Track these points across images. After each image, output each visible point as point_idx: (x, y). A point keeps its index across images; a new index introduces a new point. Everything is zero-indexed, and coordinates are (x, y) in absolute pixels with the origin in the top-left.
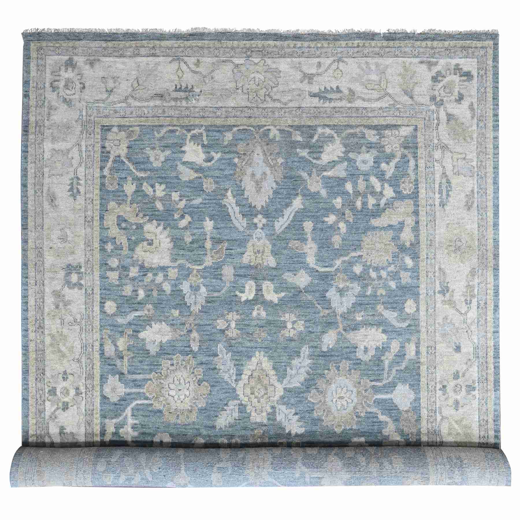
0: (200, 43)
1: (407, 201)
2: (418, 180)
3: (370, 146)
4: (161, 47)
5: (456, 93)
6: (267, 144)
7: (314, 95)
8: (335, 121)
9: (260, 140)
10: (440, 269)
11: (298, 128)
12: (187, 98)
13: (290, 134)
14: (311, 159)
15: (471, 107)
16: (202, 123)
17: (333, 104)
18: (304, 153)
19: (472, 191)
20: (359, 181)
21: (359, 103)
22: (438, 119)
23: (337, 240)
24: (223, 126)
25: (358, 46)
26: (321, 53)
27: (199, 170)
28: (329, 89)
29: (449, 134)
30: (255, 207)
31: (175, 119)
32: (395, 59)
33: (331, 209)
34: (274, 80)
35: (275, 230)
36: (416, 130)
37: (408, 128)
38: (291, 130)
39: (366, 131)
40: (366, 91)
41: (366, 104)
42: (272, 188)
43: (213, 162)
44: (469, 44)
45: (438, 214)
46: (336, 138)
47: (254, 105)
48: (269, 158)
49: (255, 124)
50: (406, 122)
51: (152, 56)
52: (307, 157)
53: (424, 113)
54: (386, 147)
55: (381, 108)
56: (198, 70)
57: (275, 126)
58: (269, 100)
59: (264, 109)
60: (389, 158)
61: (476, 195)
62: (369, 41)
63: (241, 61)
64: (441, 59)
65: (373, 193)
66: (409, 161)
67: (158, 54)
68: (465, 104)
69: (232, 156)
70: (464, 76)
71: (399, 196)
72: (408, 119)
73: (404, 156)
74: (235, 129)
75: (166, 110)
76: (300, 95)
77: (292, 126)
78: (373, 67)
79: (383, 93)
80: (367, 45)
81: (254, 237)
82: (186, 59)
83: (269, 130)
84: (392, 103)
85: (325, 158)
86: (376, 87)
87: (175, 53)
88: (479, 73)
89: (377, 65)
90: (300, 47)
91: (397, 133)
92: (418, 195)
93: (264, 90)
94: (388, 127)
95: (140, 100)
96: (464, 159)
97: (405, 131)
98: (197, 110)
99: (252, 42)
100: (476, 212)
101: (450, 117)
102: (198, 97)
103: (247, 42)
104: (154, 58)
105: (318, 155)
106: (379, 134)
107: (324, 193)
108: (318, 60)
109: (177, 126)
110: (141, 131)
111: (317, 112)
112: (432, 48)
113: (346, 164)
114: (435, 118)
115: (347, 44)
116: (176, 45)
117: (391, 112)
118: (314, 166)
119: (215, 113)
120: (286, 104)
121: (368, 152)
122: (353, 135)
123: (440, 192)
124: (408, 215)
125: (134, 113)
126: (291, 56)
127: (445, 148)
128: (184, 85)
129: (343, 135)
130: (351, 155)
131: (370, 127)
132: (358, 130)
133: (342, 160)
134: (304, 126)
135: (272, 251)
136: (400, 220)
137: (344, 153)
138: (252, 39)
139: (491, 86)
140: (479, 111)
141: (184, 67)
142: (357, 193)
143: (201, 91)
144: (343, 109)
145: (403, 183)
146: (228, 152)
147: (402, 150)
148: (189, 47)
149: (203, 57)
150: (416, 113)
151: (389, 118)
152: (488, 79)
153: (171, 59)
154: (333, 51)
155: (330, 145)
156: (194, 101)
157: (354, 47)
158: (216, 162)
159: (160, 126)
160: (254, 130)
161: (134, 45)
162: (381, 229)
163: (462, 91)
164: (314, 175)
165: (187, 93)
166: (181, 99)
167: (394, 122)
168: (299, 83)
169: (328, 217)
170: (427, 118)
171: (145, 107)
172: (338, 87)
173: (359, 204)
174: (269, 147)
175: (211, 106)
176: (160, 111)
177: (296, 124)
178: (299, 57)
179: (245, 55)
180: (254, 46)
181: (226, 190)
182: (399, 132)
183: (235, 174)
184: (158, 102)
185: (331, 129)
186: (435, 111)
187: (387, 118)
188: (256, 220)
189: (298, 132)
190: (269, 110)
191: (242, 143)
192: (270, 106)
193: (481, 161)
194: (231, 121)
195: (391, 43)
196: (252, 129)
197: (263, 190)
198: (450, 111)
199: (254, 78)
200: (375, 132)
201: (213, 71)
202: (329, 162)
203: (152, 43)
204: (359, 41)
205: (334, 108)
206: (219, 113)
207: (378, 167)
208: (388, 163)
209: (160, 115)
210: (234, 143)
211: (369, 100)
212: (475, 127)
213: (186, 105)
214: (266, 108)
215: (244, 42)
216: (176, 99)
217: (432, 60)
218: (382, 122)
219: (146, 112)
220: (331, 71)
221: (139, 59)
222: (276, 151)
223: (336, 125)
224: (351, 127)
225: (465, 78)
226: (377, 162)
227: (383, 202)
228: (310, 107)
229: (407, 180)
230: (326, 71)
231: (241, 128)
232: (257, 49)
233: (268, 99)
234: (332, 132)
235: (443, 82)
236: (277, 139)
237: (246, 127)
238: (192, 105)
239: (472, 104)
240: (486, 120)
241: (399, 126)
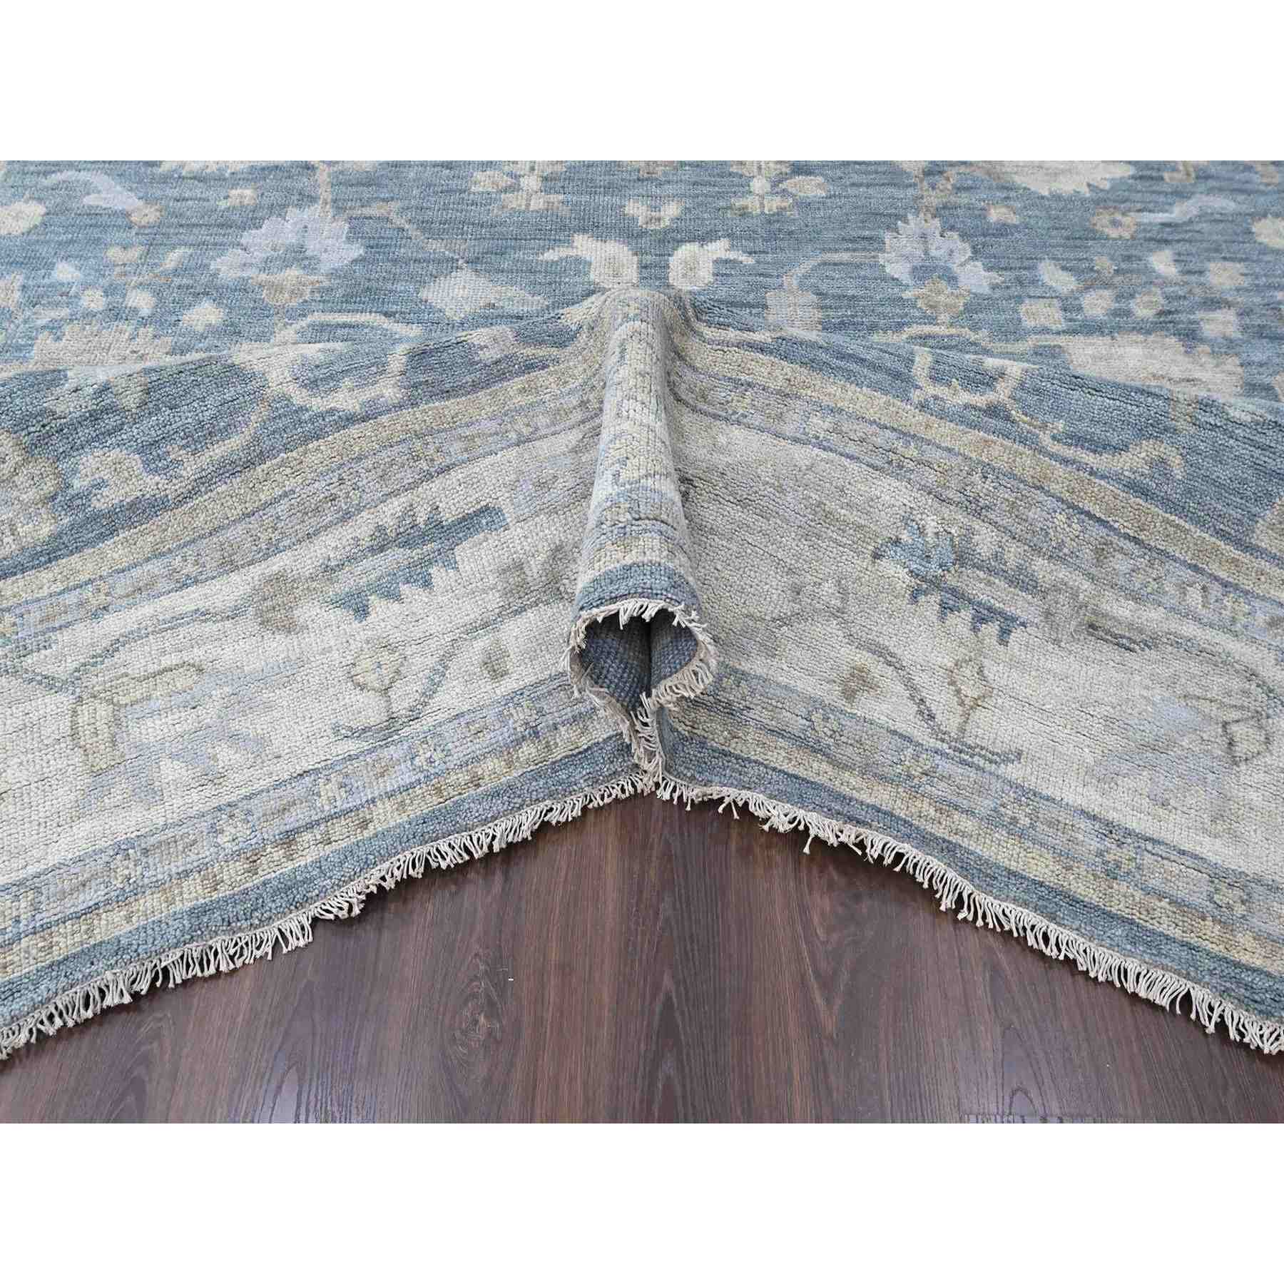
0: (817, 770)
4: (1067, 859)
12: (963, 557)
16: (920, 418)
24: (813, 364)
31: (1054, 488)
51: (1129, 833)
56: (864, 658)
67: (1084, 824)
75: (1087, 554)
82: (921, 733)
87: (982, 790)
95: (1221, 662)
98: (931, 478)
102: (905, 537)
104: (1112, 816)
109: (1052, 456)
110: (1253, 517)
116: (968, 824)
119: (836, 430)
125: (1261, 618)
128: (961, 621)
141: (941, 700)
143: (876, 556)
148: (883, 778)
149: (815, 704)
153: (1012, 771)
156: (931, 524)
159: (1145, 493)
161: (1245, 939)
165: (951, 580)
166: (994, 567)
171: (1198, 620)
175: (846, 462)
176: (1121, 564)
184: (1123, 610)
201: (783, 621)
203: (1122, 898)
206: (820, 424)
209: (1129, 546)
213: (977, 525)
216: (1022, 581)
219: (1194, 596)
221: (1216, 850)
238: (946, 511)
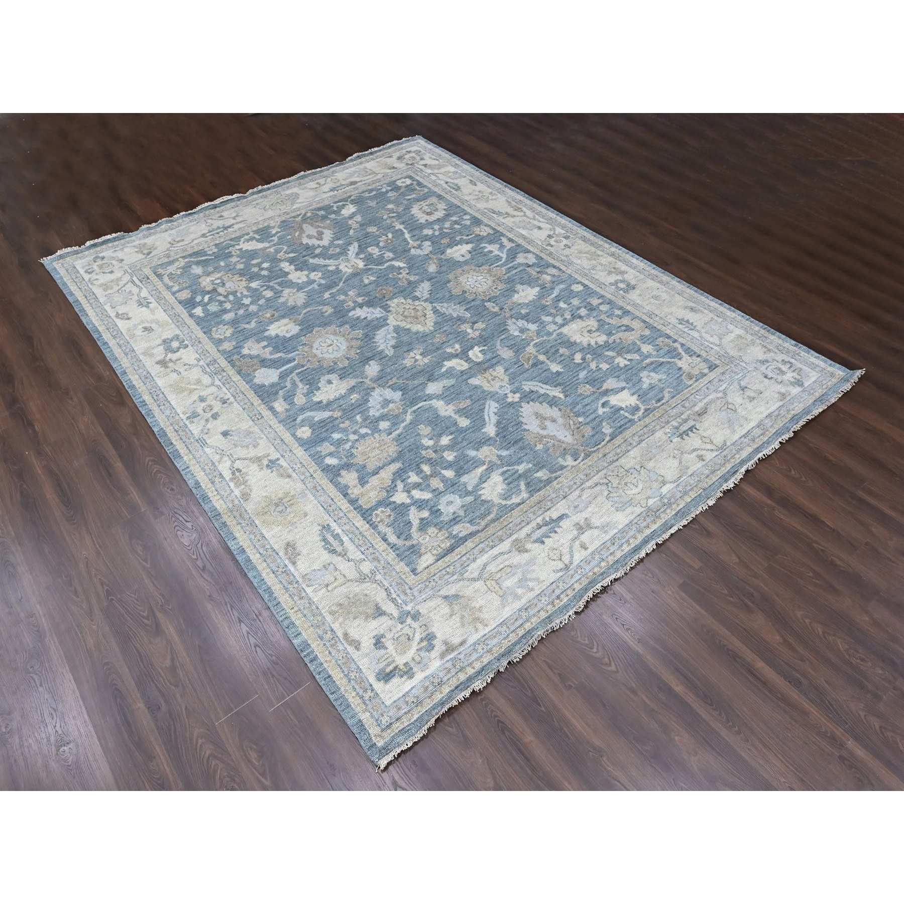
1: (374, 504)
2: (373, 529)
3: (455, 520)
5: (389, 644)
6: (565, 449)
7: (561, 518)
8: (515, 513)
9: (576, 447)
10: (289, 476)
11: (549, 482)
12: (677, 428)
13: (552, 471)
14: (509, 468)
15: (357, 645)
16: (642, 422)
17: (533, 524)
18: (522, 468)
19: (294, 563)
20: (442, 484)
21: (506, 545)
22: (393, 600)
23: (424, 430)
24: (621, 433)
25: (558, 597)
26: (593, 558)
27: (606, 392)
28: (550, 535)
29: (366, 595)
30: (528, 403)
31: (668, 408)
32: (501, 621)
33: (450, 447)
34: (616, 499)
35: (493, 401)
36: (414, 571)
37: (425, 565)
38: (554, 475)
39: (473, 528)
40: (507, 563)
41: (495, 551)
42: (526, 424)
43: (600, 405)
44: (412, 715)
45: (326, 517)
46: (500, 501)
47: (612, 466)
48: (552, 441)
49: (594, 454)
50: (432, 570)
52: (516, 467)
53: (416, 594)
54: (436, 531)
55: (474, 560)
56: (695, 454)
57: (573, 467)
58: (601, 481)
59: (598, 472)
60: (424, 525)
61: (287, 562)
62: (550, 612)
63: (665, 490)
64: (440, 666)
65: (417, 486)
66: (399, 537)
68: (367, 643)
69: (588, 420)
70: (391, 672)
71: (384, 503)
72: (432, 574)
73: (409, 537)
74: (608, 438)
76: (576, 507)
77: (556, 478)
78: (520, 591)
79: (486, 576)
80: (549, 607)
81: (507, 386)
83: (575, 460)
84: (466, 575)
85: (496, 478)
86: (499, 575)
88: (372, 690)
89: (517, 597)
90: (621, 546)
91: (435, 552)
92: (362, 517)
93: (614, 485)
94: (451, 549)
96: (327, 586)
97: (426, 560)
98: (658, 427)
99: (674, 513)
100: (276, 547)
101: (379, 612)
103: (678, 509)
105: (507, 475)
106: (455, 537)
107: (472, 453)
108: (590, 551)
109: (660, 406)
111: (544, 506)
112: (462, 669)
113: (470, 488)
114: (398, 598)
115: (574, 590)
117: (458, 565)
118: (502, 465)
119: (639, 436)
120: (583, 490)
121: (454, 513)
122: (482, 517)
123: (336, 537)
124: (362, 495)
126: (622, 531)
127: (362, 578)
128: (691, 434)
129: (495, 509)
130: (470, 499)
131: (472, 535)
132: (483, 523)
133: (477, 487)
134: (545, 486)
135: (481, 387)
136: (368, 486)
137: (480, 495)
138: (676, 514)
139: (342, 689)
140: (341, 648)
141: (709, 447)
142: (434, 474)
144: (518, 528)
145: (390, 516)
146: (595, 419)
147: (415, 542)
150: (426, 586)
151: (456, 558)
152: (354, 694)
154: (583, 570)
155: (502, 491)
157: (562, 593)
158: (598, 407)
159: (674, 396)
160: (590, 450)
162: (384, 466)
163: (382, 652)
164: (495, 459)
165: (681, 431)
167: (447, 559)
168: (588, 516)
169: (450, 440)
170: (408, 591)
172: (543, 542)
173: (426, 468)
174: (562, 449)
175: (650, 438)
177: (555, 483)
178: (613, 538)
179: (668, 496)
180: (668, 511)
181: (566, 396)
182: (433, 555)
183: (571, 410)
185: (513, 503)
186: (404, 606)
187: (459, 556)
188: (518, 395)
189: (545, 478)
190: (592, 474)
191: (590, 434)
192: (595, 478)
193: (301, 598)
194: (618, 440)
195: (521, 632)
196: (592, 449)
197: (534, 417)
198: (384, 619)
199: (637, 487)
200: (461, 535)
201: (681, 462)
202: (489, 478)
204: (562, 603)
205: (528, 524)
206: (636, 438)
207: (430, 509)
208: (422, 519)
210: (597, 430)
211: (495, 557)
212: (335, 626)
214: (597, 473)
215: (681, 506)
217: (452, 656)
218: (461, 549)
220: (565, 551)
222: (551, 450)
223: (511, 511)
224: (493, 521)
225: (388, 670)
226: (436, 512)
227: (400, 486)
228: (554, 505)
229: (387, 521)
230: (571, 548)
231: (603, 443)
232: (662, 510)
233: (605, 481)
234: (509, 503)
235: (416, 643)
236: (560, 459)
237: (599, 446)
238: (667, 427)
239: (357, 648)
240: (325, 645)
241: (438, 560)
